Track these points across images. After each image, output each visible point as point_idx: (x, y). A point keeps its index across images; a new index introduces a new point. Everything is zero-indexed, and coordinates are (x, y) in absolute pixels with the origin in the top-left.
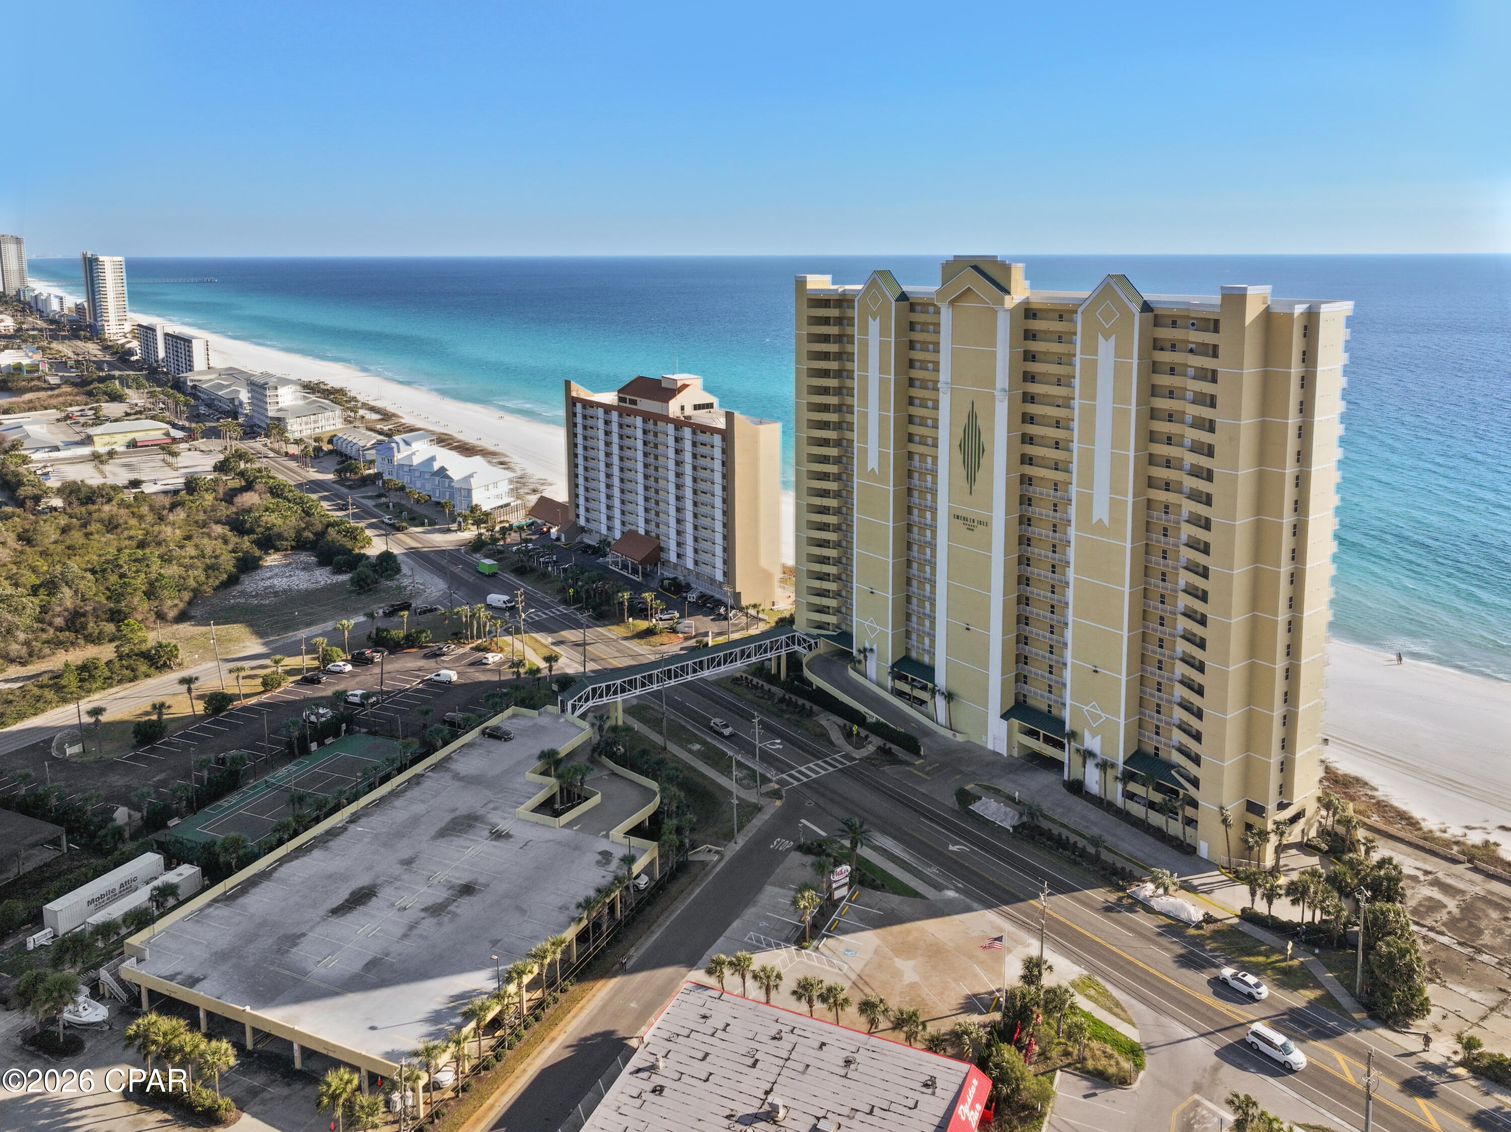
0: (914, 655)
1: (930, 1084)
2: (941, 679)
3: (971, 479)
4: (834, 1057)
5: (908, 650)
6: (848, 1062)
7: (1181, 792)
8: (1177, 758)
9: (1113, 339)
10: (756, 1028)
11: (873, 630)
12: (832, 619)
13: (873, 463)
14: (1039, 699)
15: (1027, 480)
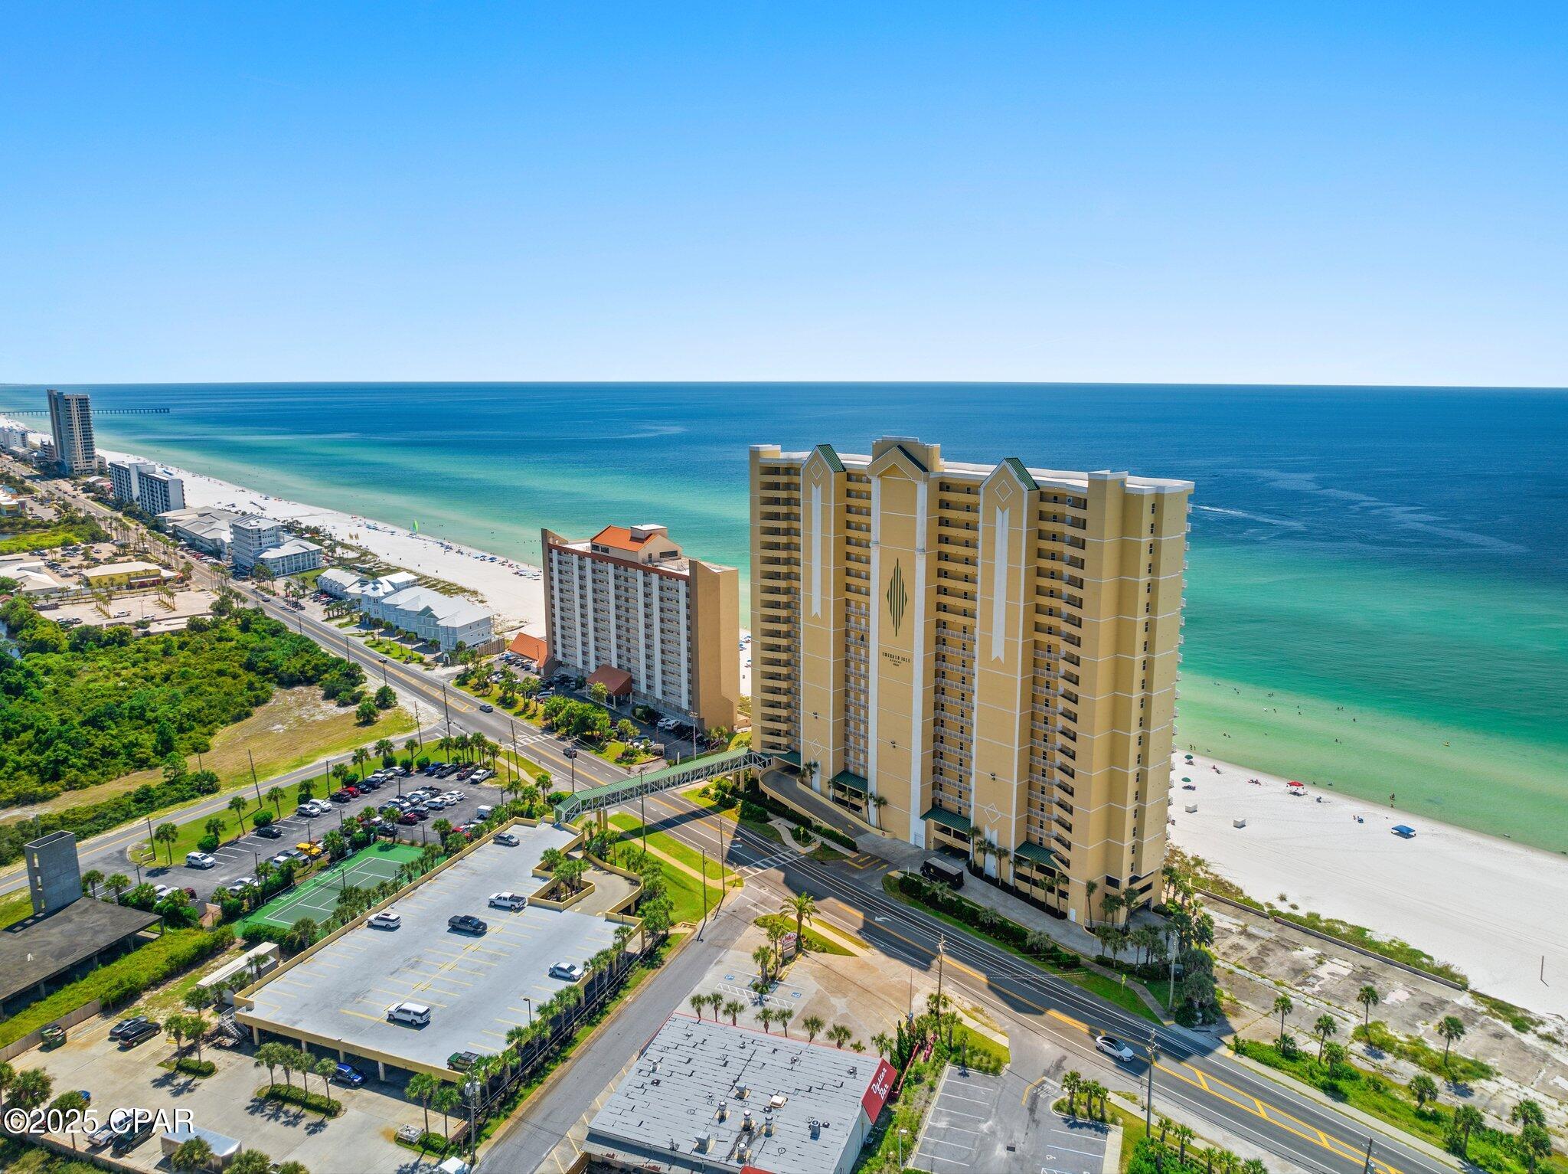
0: (851, 769)
1: (853, 1072)
2: (872, 787)
3: (897, 623)
4: (783, 1060)
5: (846, 765)
6: (794, 1061)
7: (1057, 871)
8: (1055, 846)
9: (1007, 512)
10: (728, 1042)
11: (817, 749)
12: (783, 741)
13: (816, 609)
14: (951, 803)
15: (941, 624)
